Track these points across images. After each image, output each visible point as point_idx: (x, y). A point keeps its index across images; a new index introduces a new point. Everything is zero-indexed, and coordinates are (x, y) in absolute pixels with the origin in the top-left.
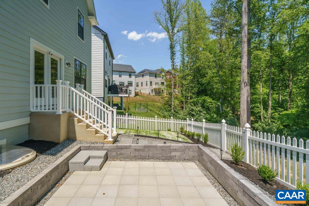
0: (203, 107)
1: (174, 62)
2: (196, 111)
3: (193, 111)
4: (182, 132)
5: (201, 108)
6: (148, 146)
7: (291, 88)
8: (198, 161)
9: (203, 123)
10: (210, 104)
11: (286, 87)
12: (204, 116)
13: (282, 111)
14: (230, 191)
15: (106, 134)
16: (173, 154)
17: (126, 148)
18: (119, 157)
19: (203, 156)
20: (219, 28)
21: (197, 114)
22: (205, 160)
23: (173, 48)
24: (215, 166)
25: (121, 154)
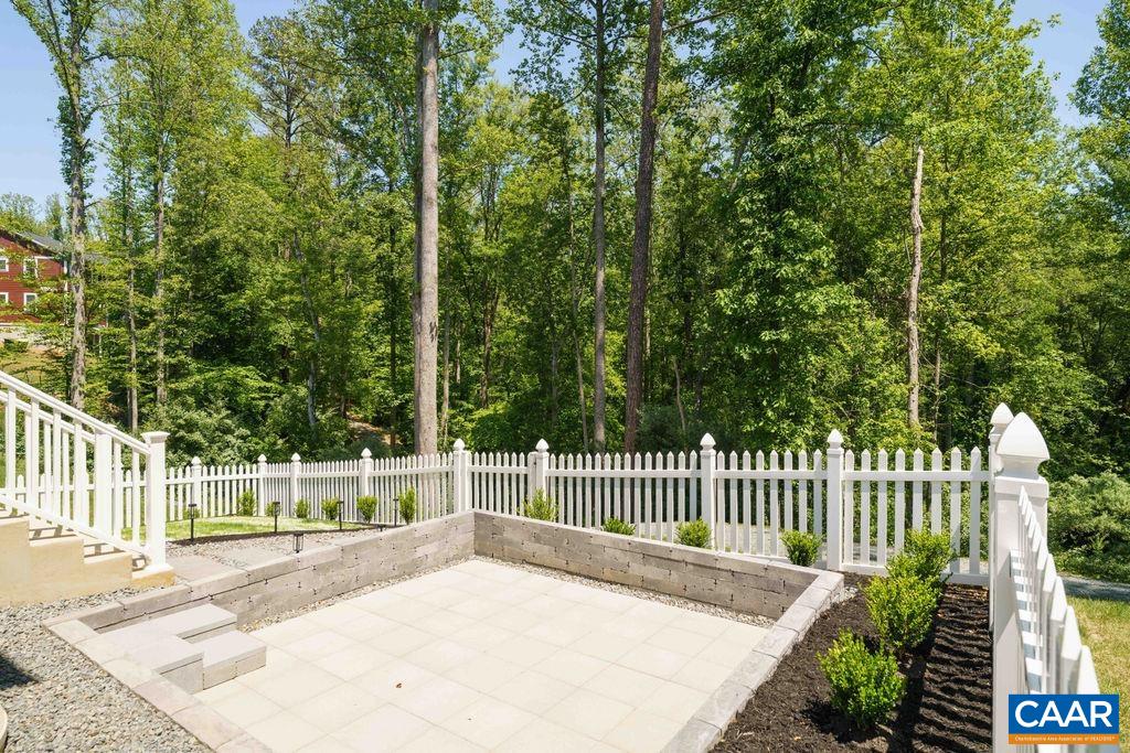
0: (233, 408)
1: (83, 198)
2: (206, 427)
3: (191, 432)
4: (247, 513)
5: (227, 417)
6: (355, 546)
7: (488, 345)
8: (477, 553)
9: (364, 463)
10: (253, 399)
11: (479, 340)
12: (239, 448)
13: (470, 411)
14: (608, 574)
15: (133, 547)
16: (420, 552)
17: (282, 571)
18: (258, 614)
19: (502, 534)
20: (280, 99)
21: (212, 441)
22: (510, 543)
23: (77, 127)
24: (555, 540)
25: (265, 600)
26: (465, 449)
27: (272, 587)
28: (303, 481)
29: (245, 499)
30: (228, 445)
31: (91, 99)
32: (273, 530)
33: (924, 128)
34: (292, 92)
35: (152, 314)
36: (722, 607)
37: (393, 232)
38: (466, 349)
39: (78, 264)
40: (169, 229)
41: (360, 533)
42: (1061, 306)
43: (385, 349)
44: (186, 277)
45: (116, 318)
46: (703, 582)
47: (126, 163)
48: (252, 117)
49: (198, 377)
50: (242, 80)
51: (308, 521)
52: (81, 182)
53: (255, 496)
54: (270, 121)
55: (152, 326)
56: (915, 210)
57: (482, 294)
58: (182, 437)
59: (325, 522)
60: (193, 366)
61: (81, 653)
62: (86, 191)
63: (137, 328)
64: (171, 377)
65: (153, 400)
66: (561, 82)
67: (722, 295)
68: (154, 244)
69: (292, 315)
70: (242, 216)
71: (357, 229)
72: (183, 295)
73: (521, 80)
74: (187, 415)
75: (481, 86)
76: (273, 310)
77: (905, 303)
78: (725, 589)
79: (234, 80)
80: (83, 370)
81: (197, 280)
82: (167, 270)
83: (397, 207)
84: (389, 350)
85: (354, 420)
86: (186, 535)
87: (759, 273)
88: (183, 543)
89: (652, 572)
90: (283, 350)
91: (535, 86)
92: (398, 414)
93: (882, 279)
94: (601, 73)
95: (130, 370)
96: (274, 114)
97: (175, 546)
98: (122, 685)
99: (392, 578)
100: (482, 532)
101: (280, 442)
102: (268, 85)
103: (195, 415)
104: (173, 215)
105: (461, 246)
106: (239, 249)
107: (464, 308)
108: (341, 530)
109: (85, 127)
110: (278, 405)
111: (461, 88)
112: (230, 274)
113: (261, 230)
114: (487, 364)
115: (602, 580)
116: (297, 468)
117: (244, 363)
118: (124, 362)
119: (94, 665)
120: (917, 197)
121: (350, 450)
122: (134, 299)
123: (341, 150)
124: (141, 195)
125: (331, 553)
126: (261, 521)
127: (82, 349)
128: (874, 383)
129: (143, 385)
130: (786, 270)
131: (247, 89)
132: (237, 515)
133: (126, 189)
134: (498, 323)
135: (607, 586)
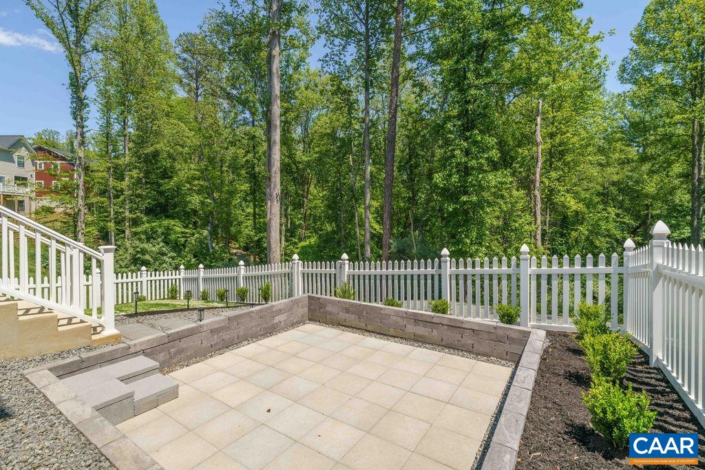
0: (166, 242)
1: (83, 127)
2: (151, 251)
3: (144, 254)
4: (174, 298)
5: (163, 246)
6: (237, 317)
7: (306, 208)
8: (310, 320)
9: (240, 269)
10: (178, 237)
11: (300, 205)
12: (170, 263)
13: (296, 243)
14: (392, 332)
15: (93, 320)
16: (277, 319)
17: (190, 333)
18: (175, 361)
19: (325, 308)
20: (192, 77)
21: (156, 260)
22: (331, 314)
23: (79, 89)
24: (358, 311)
25: (179, 352)
26: (299, 260)
27: (183, 344)
28: (205, 280)
29: (172, 290)
30: (164, 262)
31: (87, 74)
32: (187, 307)
33: (548, 85)
34: (199, 73)
35: (122, 191)
36: (466, 351)
37: (254, 148)
38: (293, 210)
39: (80, 164)
40: (131, 145)
41: (239, 309)
42: (604, 187)
43: (250, 210)
44: (140, 171)
45: (103, 193)
46: (453, 336)
47: (109, 110)
48: (177, 87)
49: (147, 225)
50: (171, 66)
51: (208, 302)
52: (82, 119)
53: (178, 288)
54: (187, 89)
55: (122, 198)
56: (538, 132)
57: (302, 181)
58: (139, 258)
59: (218, 302)
60: (145, 219)
61: (44, 396)
62: (85, 124)
63: (114, 199)
64: (133, 225)
65: (124, 238)
66: (346, 66)
67: (438, 176)
68: (124, 155)
69: (199, 192)
70: (171, 138)
71: (235, 145)
72: (139, 180)
73: (325, 65)
74: (142, 246)
75: (302, 70)
76: (189, 190)
77: (533, 182)
78: (468, 340)
79: (167, 65)
80: (84, 221)
81: (147, 173)
82: (131, 167)
83: (257, 134)
84: (252, 211)
85: (234, 248)
86: (132, 311)
87: (458, 164)
88: (130, 316)
89: (421, 330)
90: (195, 212)
91: (332, 68)
92: (257, 245)
93: (520, 170)
94: (368, 60)
95: (111, 221)
96: (189, 85)
97: (125, 317)
98: (68, 421)
99: (259, 336)
100: (312, 307)
101: (193, 260)
102: (186, 69)
103: (146, 246)
104: (133, 138)
105: (291, 156)
106: (170, 156)
107: (292, 188)
108: (227, 307)
109: (84, 88)
110: (193, 240)
111: (291, 72)
112: (165, 170)
113: (182, 146)
114: (305, 218)
115: (389, 335)
116: (202, 272)
117: (173, 218)
118: (107, 217)
119: (51, 405)
120: (539, 126)
121: (232, 263)
122: (112, 182)
123: (225, 104)
124: (116, 127)
125: (222, 321)
126: (181, 302)
127: (84, 210)
128: (517, 225)
129: (117, 229)
130: (473, 163)
131: (174, 71)
132: (167, 299)
133: (108, 124)
134: (310, 197)
135: (392, 339)
